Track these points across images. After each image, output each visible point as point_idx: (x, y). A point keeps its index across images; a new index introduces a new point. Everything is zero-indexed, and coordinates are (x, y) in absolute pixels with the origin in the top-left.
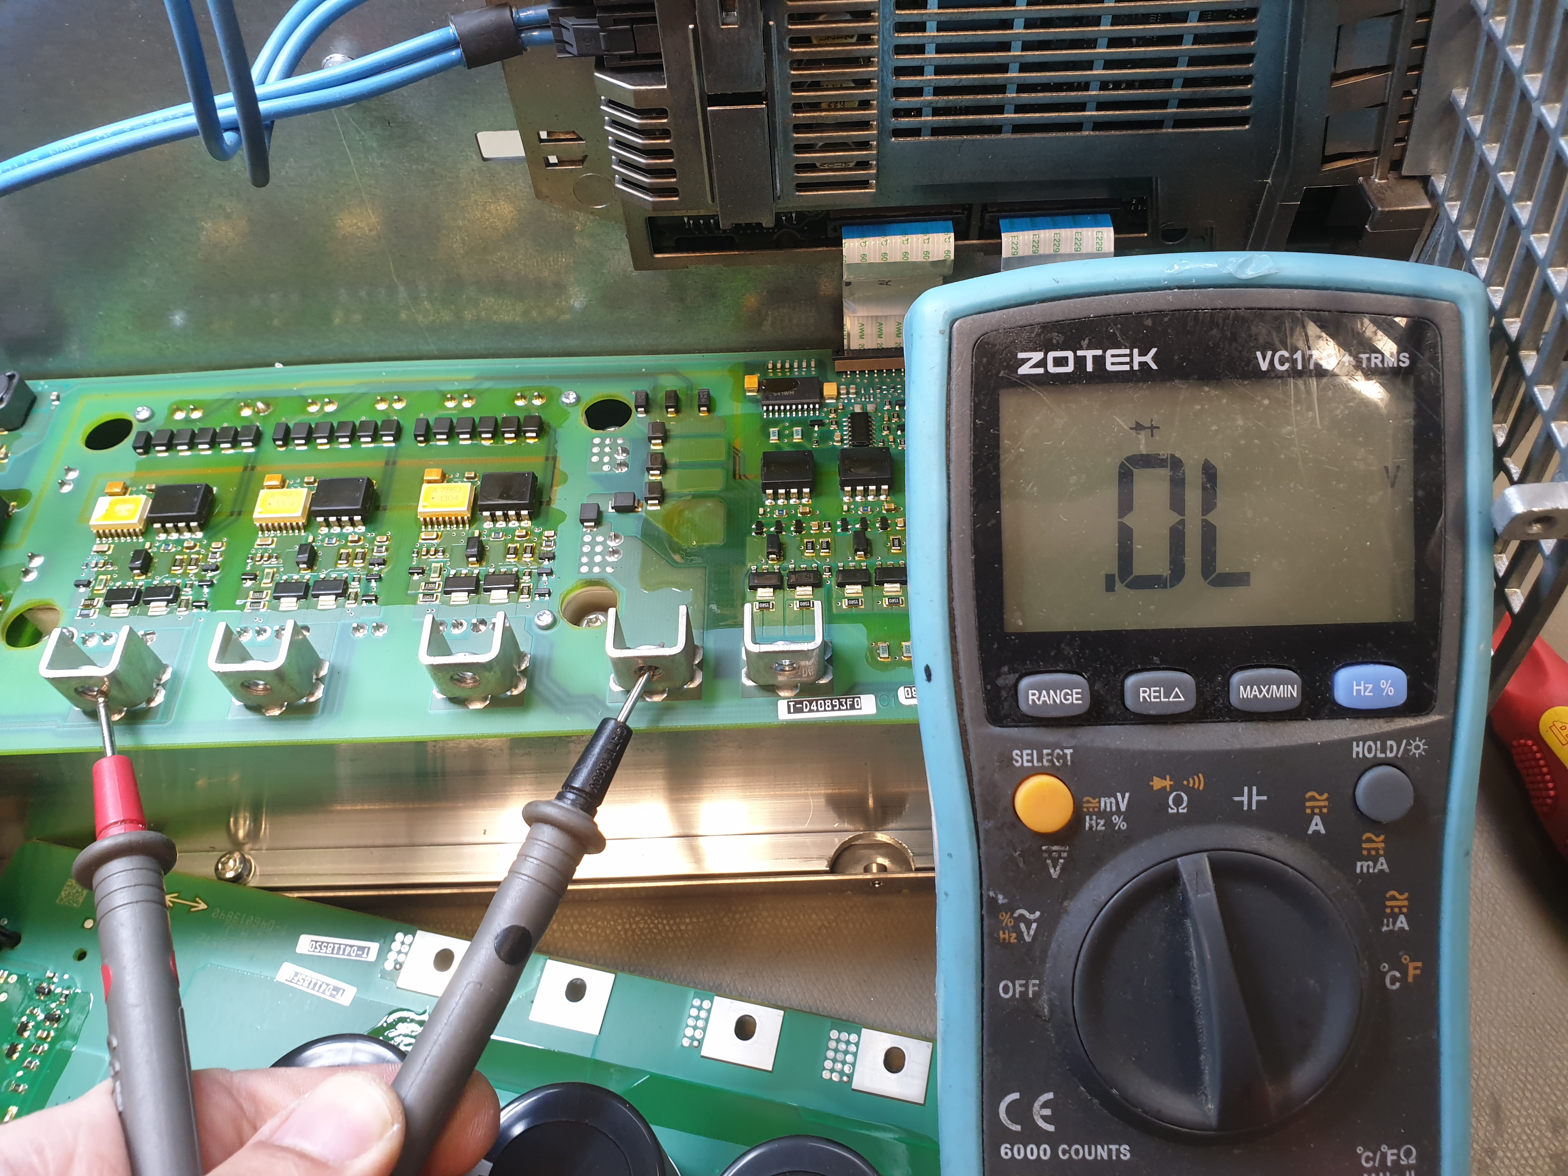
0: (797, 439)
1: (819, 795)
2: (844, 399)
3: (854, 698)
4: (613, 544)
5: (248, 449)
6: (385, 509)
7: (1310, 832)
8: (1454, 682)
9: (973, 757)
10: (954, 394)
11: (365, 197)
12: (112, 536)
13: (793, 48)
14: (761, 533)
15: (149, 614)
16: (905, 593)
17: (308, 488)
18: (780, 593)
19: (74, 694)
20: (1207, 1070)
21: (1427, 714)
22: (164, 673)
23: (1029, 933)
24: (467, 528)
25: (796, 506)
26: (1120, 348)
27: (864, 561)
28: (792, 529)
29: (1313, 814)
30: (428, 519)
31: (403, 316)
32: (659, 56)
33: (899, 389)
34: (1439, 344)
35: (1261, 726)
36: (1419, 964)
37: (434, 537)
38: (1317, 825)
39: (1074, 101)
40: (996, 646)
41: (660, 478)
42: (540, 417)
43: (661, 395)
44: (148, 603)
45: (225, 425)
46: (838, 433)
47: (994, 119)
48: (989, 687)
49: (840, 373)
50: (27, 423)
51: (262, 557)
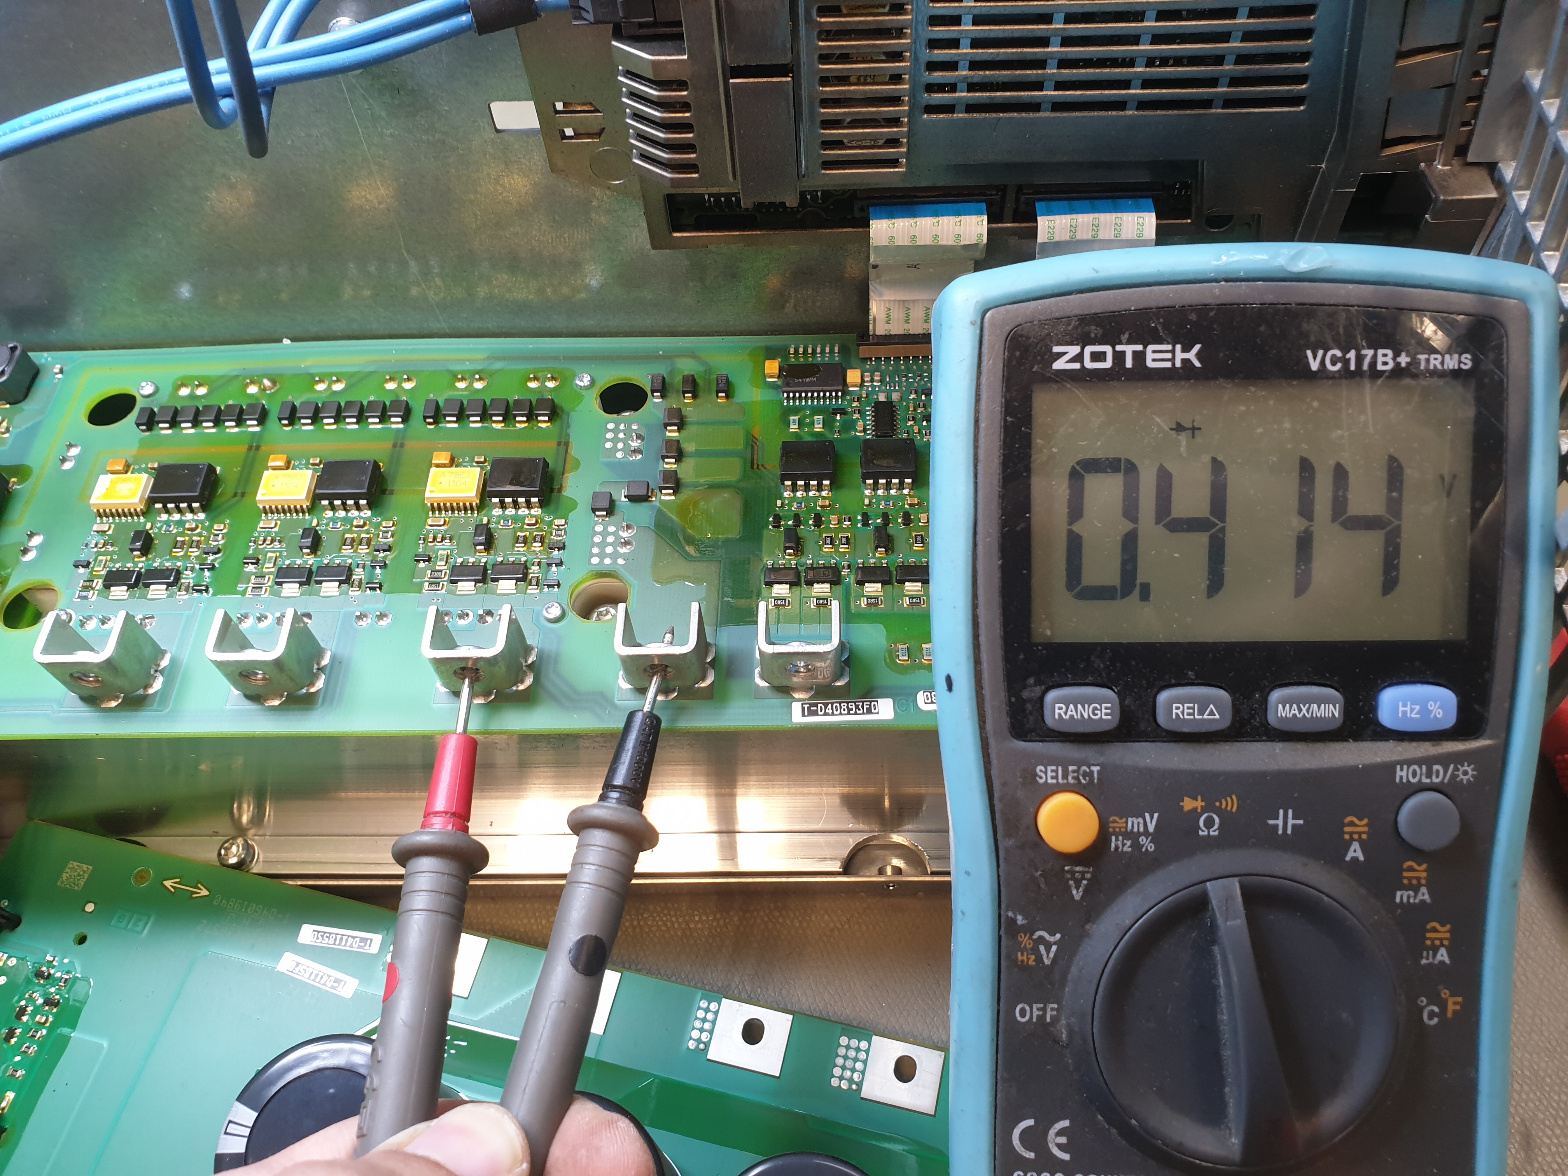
0: (818, 428)
1: (834, 794)
2: (868, 387)
3: (871, 702)
4: (625, 534)
5: (251, 426)
6: (392, 493)
7: (1348, 858)
8: (1507, 705)
9: (994, 772)
10: (983, 388)
11: (374, 168)
12: (112, 515)
13: (821, 17)
14: (779, 527)
15: (149, 597)
16: (927, 594)
17: (314, 470)
18: (796, 589)
19: (68, 679)
20: (1231, 1103)
21: (1477, 738)
22: (162, 658)
23: (1048, 955)
24: (476, 515)
25: (815, 499)
26: (1162, 343)
27: (884, 558)
28: (811, 522)
29: (1352, 839)
30: (435, 504)
31: (414, 291)
32: (679, 24)
33: (926, 377)
34: (1505, 345)
35: (1300, 746)
36: (1460, 999)
37: (442, 523)
38: (1355, 852)
39: (1119, 78)
40: (1022, 656)
41: (675, 466)
42: (552, 400)
43: (679, 379)
44: (147, 586)
45: (231, 402)
46: (860, 423)
47: (1033, 96)
48: (1013, 699)
49: (865, 360)
50: (30, 395)
51: (265, 541)
